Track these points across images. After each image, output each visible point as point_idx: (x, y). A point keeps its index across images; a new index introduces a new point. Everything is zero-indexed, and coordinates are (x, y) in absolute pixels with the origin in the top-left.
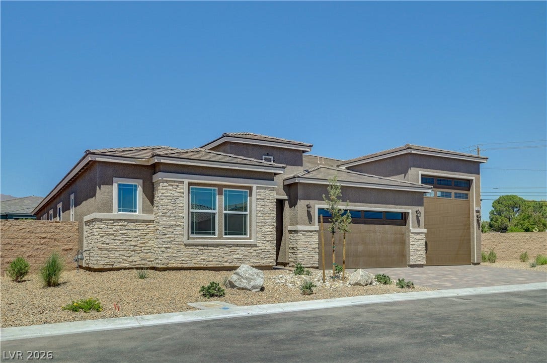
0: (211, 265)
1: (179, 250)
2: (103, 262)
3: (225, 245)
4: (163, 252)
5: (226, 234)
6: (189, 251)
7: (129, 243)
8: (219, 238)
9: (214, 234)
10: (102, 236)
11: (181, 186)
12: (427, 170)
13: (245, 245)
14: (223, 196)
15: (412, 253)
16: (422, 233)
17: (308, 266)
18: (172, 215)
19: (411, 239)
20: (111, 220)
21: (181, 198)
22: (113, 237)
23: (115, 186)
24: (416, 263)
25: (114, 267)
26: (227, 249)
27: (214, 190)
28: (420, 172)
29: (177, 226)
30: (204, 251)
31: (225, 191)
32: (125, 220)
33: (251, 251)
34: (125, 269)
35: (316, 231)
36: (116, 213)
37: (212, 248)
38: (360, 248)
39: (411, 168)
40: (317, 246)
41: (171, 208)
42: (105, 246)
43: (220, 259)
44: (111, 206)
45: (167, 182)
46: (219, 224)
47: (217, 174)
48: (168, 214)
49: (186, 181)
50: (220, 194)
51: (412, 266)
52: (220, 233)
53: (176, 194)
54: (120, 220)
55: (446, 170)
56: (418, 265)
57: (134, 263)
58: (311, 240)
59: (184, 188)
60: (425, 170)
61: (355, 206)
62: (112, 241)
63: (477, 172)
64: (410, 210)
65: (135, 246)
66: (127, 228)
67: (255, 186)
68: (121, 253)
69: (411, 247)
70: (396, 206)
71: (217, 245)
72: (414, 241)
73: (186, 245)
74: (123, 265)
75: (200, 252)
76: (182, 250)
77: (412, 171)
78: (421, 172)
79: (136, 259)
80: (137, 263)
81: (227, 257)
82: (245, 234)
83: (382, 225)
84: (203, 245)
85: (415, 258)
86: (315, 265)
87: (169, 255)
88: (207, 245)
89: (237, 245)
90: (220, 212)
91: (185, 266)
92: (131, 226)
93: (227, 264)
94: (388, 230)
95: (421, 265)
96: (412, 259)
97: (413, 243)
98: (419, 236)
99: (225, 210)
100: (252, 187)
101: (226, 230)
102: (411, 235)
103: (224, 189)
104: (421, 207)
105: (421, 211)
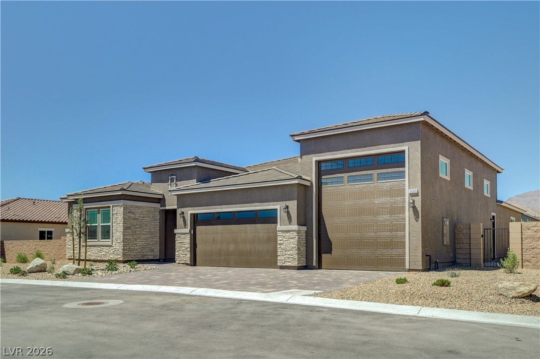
0: (92, 258)
2: (68, 255)
3: (98, 246)
8: (98, 241)
9: (96, 239)
10: (68, 241)
12: (325, 154)
13: (107, 246)
14: (100, 215)
15: (279, 253)
16: (292, 231)
17: (182, 262)
19: (279, 238)
24: (284, 265)
26: (100, 248)
27: (97, 211)
28: (314, 158)
30: (90, 250)
35: (188, 234)
37: (93, 248)
38: (232, 247)
40: (189, 246)
42: (69, 246)
43: (96, 255)
46: (99, 232)
50: (99, 213)
51: (282, 268)
52: (99, 238)
58: (185, 240)
60: (321, 154)
62: (71, 244)
63: (417, 137)
64: (278, 206)
69: (279, 246)
70: (263, 204)
71: (95, 246)
72: (282, 240)
73: (82, 246)
75: (88, 250)
76: (81, 249)
77: (304, 160)
81: (99, 253)
82: (109, 239)
83: (254, 225)
84: (89, 246)
85: (283, 258)
87: (76, 252)
88: (91, 246)
89: (104, 246)
90: (99, 225)
93: (99, 258)
94: (260, 229)
95: (292, 266)
96: (281, 260)
97: (282, 242)
98: (289, 234)
99: (101, 223)
100: (110, 206)
101: (102, 236)
102: (279, 234)
103: (101, 210)
104: (293, 201)
105: (293, 205)
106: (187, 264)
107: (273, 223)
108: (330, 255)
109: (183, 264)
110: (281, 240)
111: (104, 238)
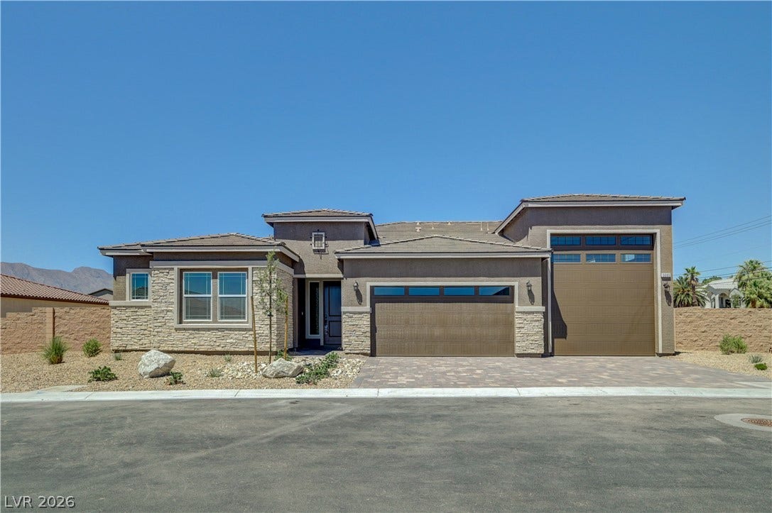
0: (202, 349)
1: (170, 334)
2: (117, 344)
3: (217, 329)
4: (154, 335)
5: (222, 318)
6: (180, 335)
7: (139, 328)
8: (214, 322)
9: (209, 318)
10: (117, 322)
11: (171, 272)
12: (561, 227)
13: (240, 330)
14: (218, 280)
15: (517, 339)
16: (537, 312)
17: (356, 352)
18: (163, 301)
19: (517, 321)
20: (124, 307)
21: (171, 285)
22: (125, 322)
23: (128, 275)
24: (525, 352)
25: (127, 348)
26: (220, 333)
27: (209, 274)
28: (548, 230)
29: (168, 311)
30: (196, 335)
31: (220, 274)
32: (136, 307)
33: (247, 335)
34: (136, 351)
35: (366, 313)
36: (129, 301)
37: (204, 332)
38: (438, 332)
39: (533, 227)
40: (369, 329)
41: (162, 294)
42: (119, 330)
43: (212, 343)
44: (125, 295)
45: (158, 269)
46: (215, 308)
47: (210, 258)
48: (159, 300)
49: (176, 268)
50: (215, 277)
51: (520, 355)
52: (215, 316)
53: (167, 281)
54: (132, 307)
55: (599, 225)
56: (531, 354)
57: (144, 346)
58: (361, 322)
59: (174, 275)
60: (558, 227)
61: (425, 281)
62: (125, 326)
63: (668, 222)
64: (517, 283)
65: (145, 330)
66: (138, 313)
67: (250, 268)
68: (132, 336)
69: (517, 330)
70: (492, 279)
71: (209, 330)
72: (522, 323)
73: (176, 329)
74: (134, 347)
75: (192, 336)
76: (172, 334)
77: (535, 231)
78: (550, 230)
79: (145, 342)
80: (146, 346)
81: (221, 341)
82: (244, 318)
83: (474, 304)
84: (194, 329)
85: (523, 345)
86: (366, 352)
87: (159, 338)
88: (198, 329)
89: (230, 329)
90: (215, 297)
91: (176, 349)
92: (141, 312)
93: (219, 349)
94: (484, 309)
95: (536, 354)
96: (519, 347)
97: (521, 325)
98: (531, 316)
99: (221, 293)
100: (247, 269)
101: (222, 314)
102: (517, 315)
103: (219, 273)
104: (536, 278)
105: (536, 282)
106: (365, 354)
107: (509, 303)
108: (564, 339)
109: (358, 354)
110: (520, 323)
111: (226, 318)
